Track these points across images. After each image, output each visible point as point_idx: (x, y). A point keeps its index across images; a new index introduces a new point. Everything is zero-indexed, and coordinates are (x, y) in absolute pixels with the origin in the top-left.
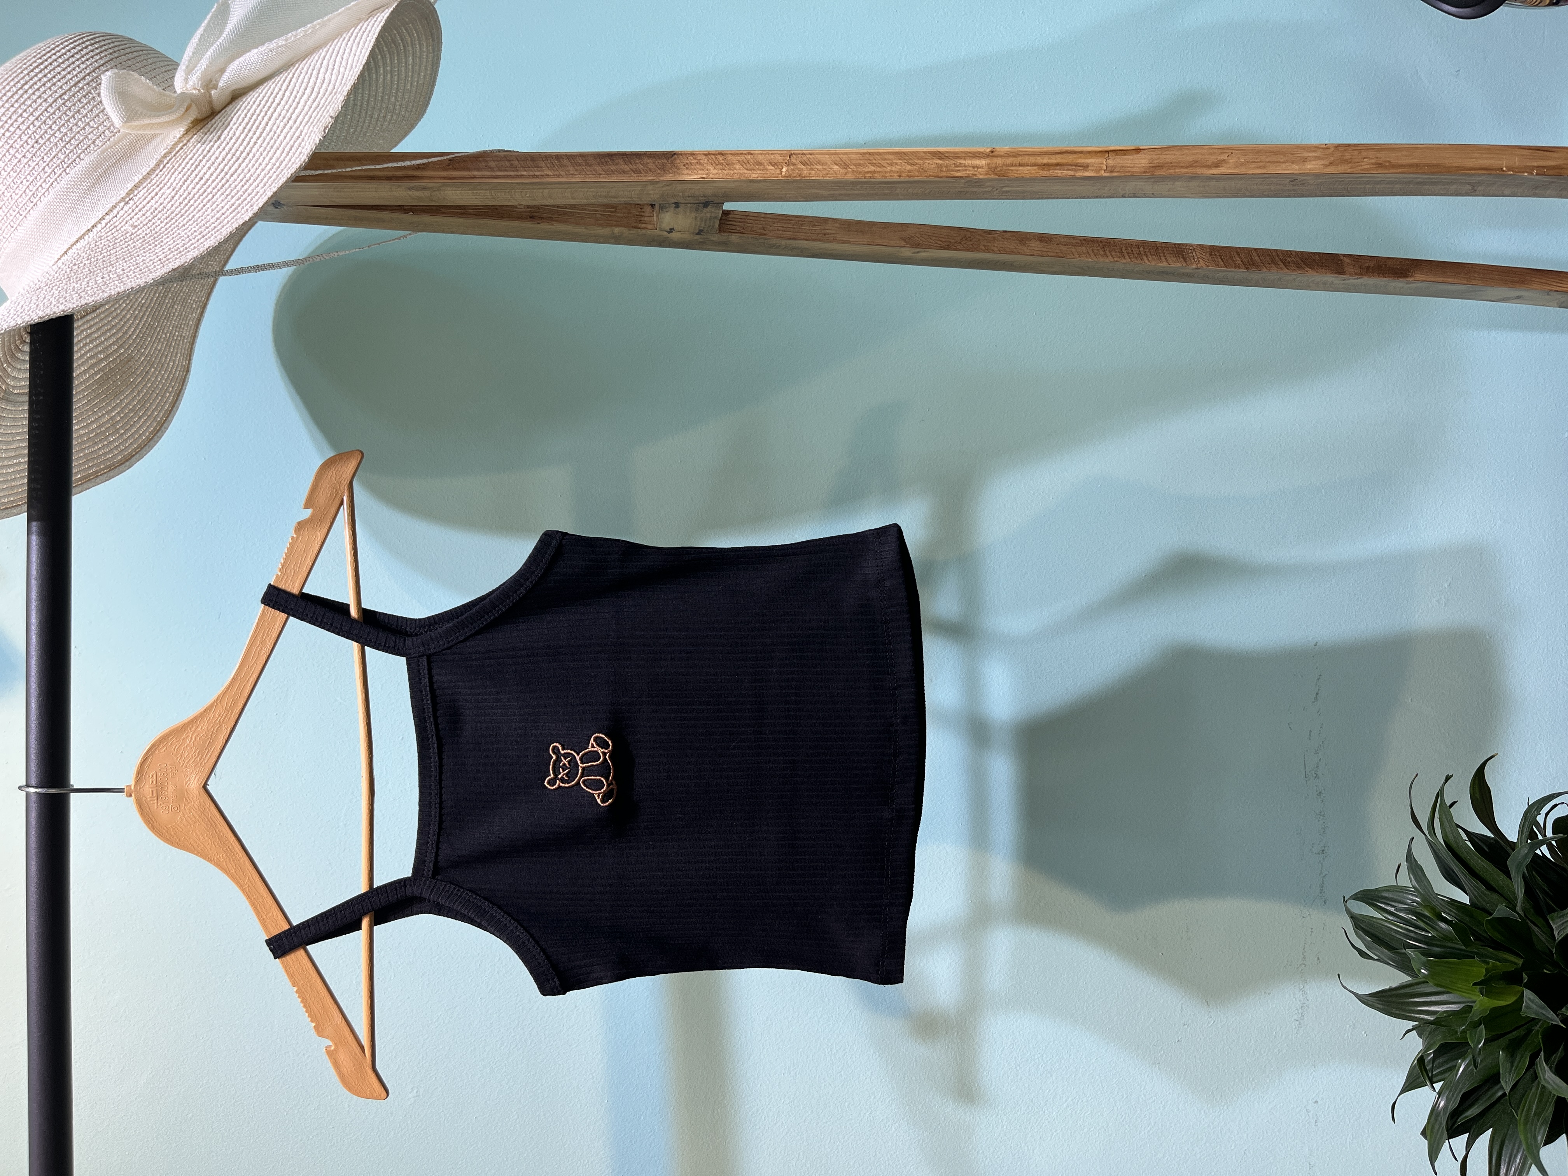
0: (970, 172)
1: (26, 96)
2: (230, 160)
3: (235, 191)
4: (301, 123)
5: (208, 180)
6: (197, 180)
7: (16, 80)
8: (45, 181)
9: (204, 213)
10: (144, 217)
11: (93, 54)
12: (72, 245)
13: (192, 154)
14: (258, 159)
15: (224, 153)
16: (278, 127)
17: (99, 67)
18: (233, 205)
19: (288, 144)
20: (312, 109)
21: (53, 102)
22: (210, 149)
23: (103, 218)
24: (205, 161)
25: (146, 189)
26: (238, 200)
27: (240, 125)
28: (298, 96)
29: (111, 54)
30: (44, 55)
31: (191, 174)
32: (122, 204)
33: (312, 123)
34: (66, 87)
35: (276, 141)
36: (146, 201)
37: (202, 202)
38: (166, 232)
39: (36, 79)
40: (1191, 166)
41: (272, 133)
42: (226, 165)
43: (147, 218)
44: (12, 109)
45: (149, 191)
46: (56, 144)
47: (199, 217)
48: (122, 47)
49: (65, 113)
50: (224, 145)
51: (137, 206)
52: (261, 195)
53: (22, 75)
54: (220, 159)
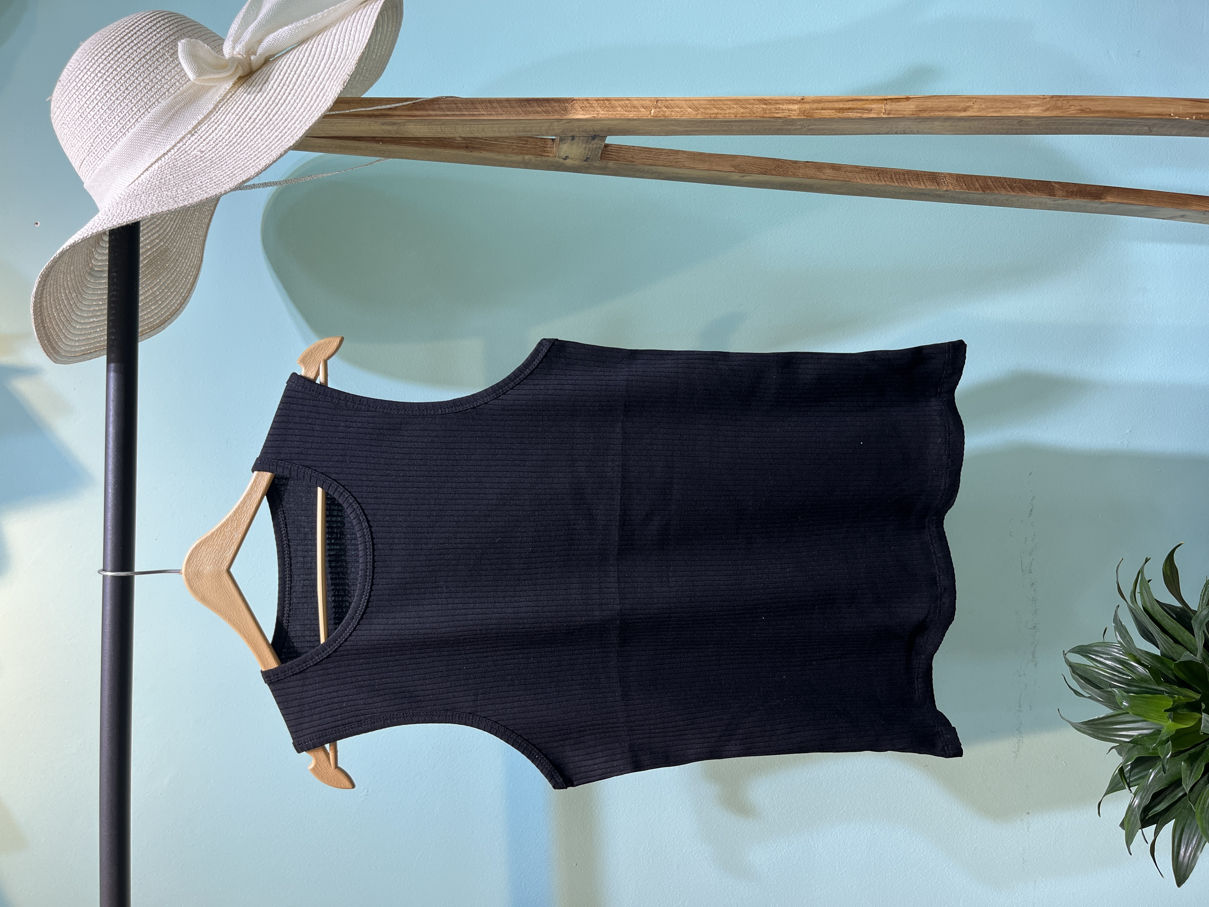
0: (787, 114)
1: (119, 56)
2: (271, 105)
3: (277, 126)
4: (323, 79)
5: (256, 119)
6: (247, 119)
7: (111, 44)
8: (132, 117)
9: (255, 142)
10: (208, 145)
11: (165, 26)
12: (152, 164)
13: (241, 100)
14: (293, 105)
15: (266, 100)
16: (306, 82)
17: (170, 36)
18: (277, 136)
19: (315, 94)
20: (331, 70)
21: (139, 61)
22: (255, 97)
23: (175, 145)
24: (251, 106)
25: (206, 125)
26: (281, 133)
27: (276, 80)
28: (319, 60)
29: (176, 27)
30: (131, 27)
31: (242, 115)
32: (189, 136)
33: (332, 79)
34: (147, 50)
35: (305, 92)
36: (208, 134)
37: (253, 134)
38: (228, 156)
39: (126, 44)
41: (301, 86)
42: (268, 109)
43: (210, 145)
44: (109, 65)
45: (210, 127)
46: (141, 91)
47: (252, 145)
48: (183, 22)
49: (147, 69)
50: (265, 95)
51: (201, 138)
52: (298, 130)
53: (115, 41)
54: (263, 104)
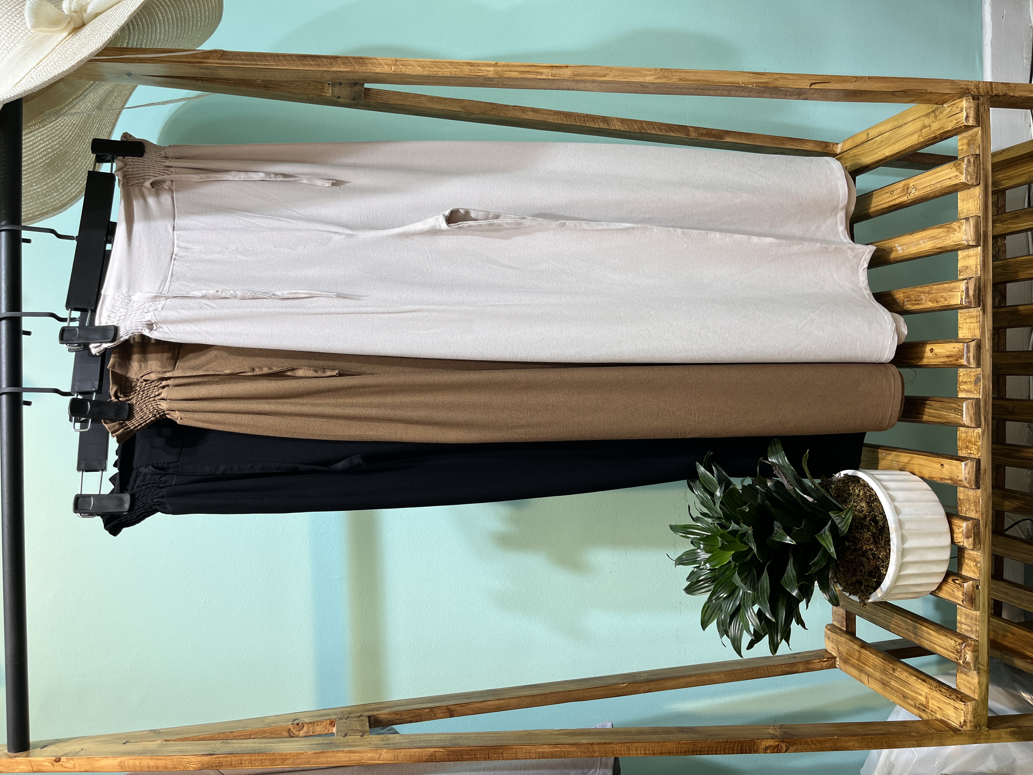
0: (485, 73)
40: (592, 76)
